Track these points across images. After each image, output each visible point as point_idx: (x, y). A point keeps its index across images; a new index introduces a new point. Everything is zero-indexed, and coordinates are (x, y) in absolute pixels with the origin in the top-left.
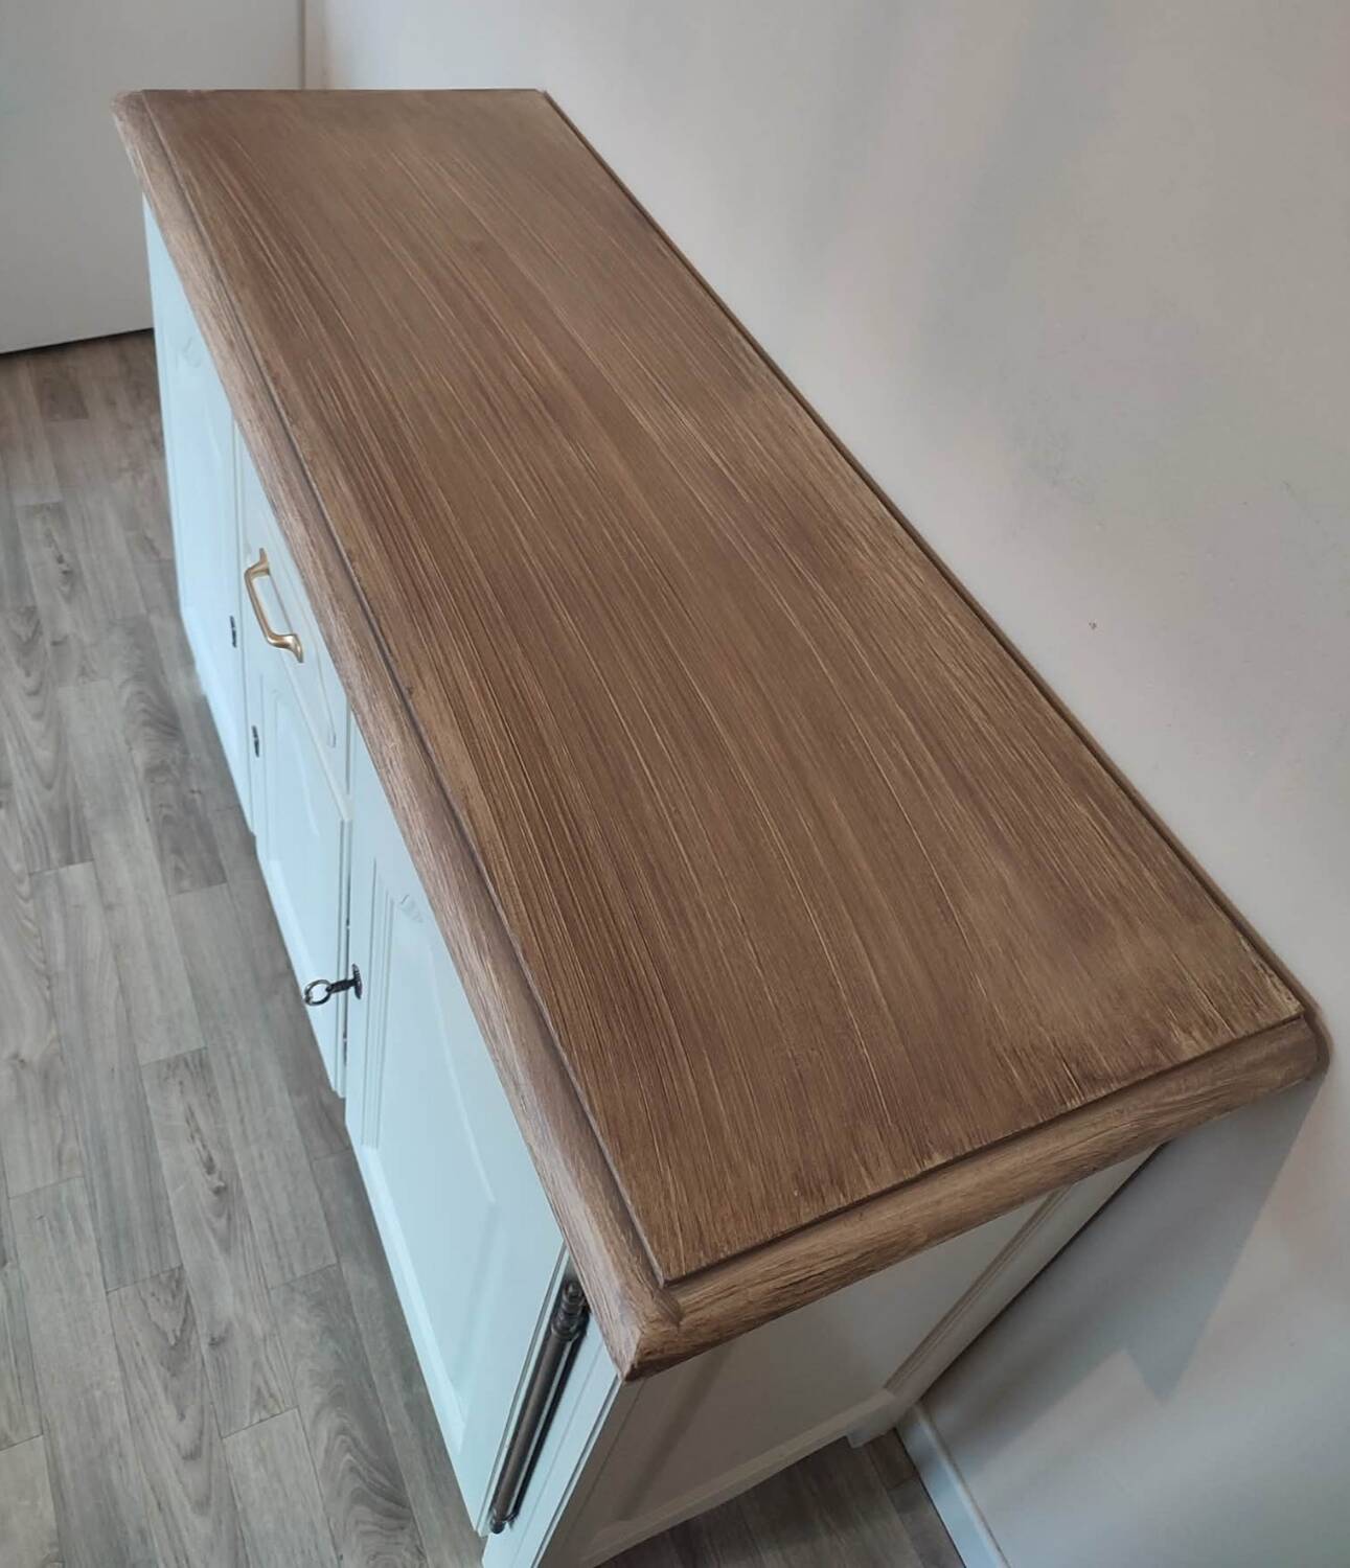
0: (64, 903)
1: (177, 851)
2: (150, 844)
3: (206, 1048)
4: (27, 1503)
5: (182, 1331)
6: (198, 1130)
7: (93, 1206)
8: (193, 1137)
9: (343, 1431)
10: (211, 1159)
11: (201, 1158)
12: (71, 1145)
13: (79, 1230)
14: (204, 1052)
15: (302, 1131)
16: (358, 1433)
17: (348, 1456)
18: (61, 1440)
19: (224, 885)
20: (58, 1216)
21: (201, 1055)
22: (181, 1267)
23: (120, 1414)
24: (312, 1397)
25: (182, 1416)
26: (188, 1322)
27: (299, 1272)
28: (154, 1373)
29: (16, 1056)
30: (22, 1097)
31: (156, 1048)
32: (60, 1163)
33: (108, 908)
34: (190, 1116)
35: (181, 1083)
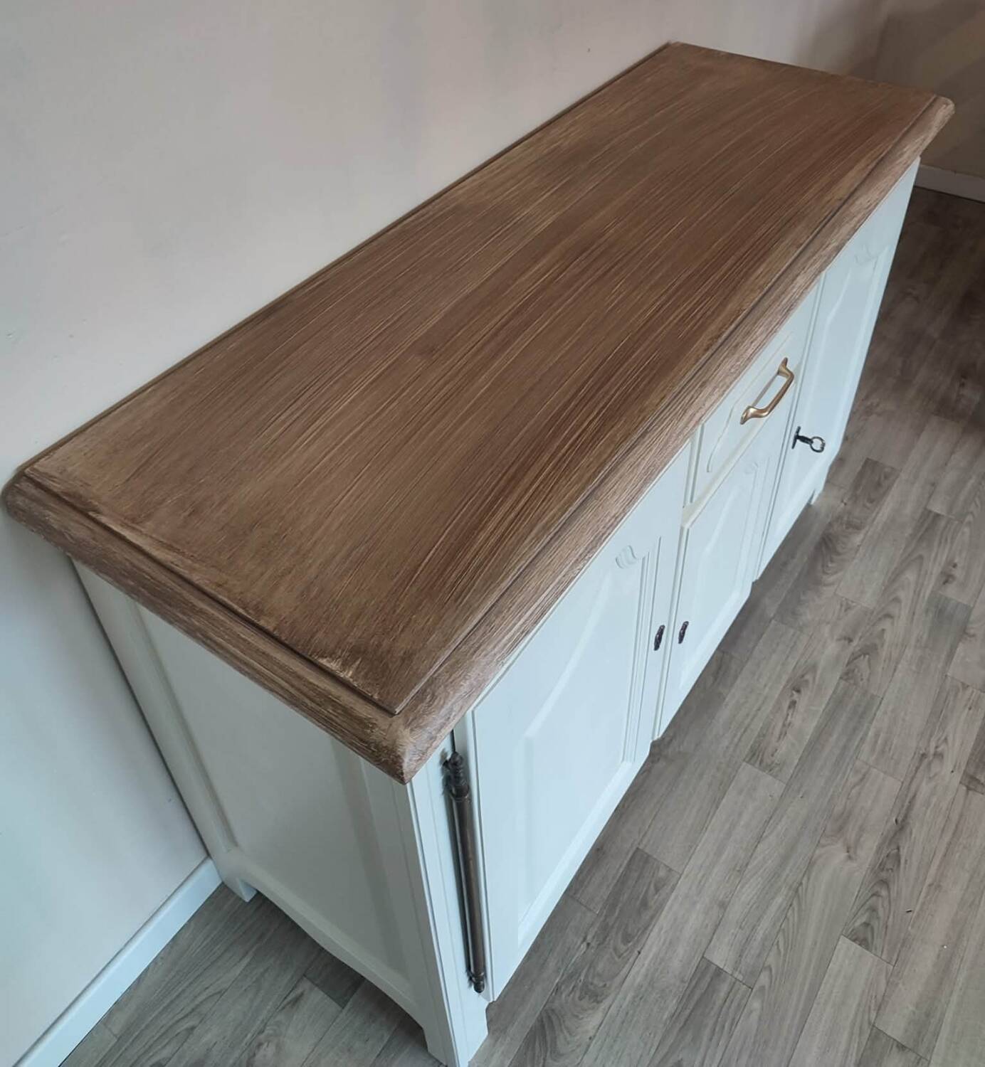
0: (748, 940)
1: (645, 904)
2: (656, 930)
3: (744, 760)
4: (967, 659)
5: (860, 656)
6: (784, 725)
7: (862, 740)
8: (789, 724)
9: (824, 573)
10: (789, 707)
11: (793, 711)
12: (853, 779)
13: (877, 735)
14: (747, 759)
15: (736, 677)
16: (819, 567)
17: (830, 565)
18: (940, 666)
19: (641, 847)
20: (883, 752)
21: (751, 759)
22: (841, 678)
23: (909, 653)
24: (828, 592)
25: (883, 630)
26: (855, 657)
27: (792, 631)
28: (884, 653)
29: (850, 858)
30: (862, 829)
31: (770, 787)
32: (864, 775)
33: (723, 906)
34: (783, 734)
35: (772, 755)
